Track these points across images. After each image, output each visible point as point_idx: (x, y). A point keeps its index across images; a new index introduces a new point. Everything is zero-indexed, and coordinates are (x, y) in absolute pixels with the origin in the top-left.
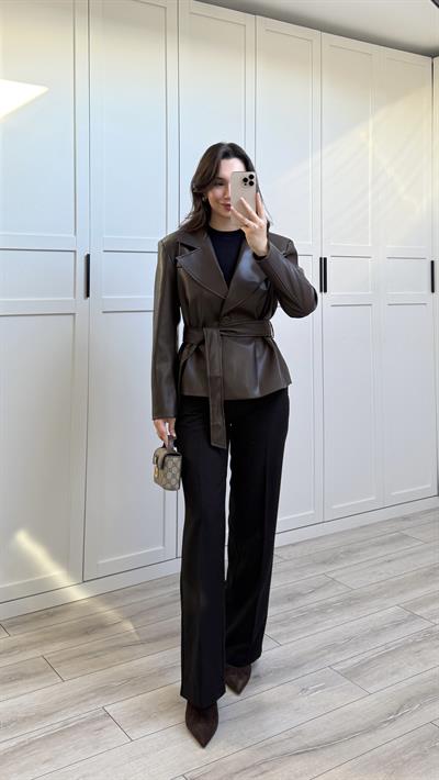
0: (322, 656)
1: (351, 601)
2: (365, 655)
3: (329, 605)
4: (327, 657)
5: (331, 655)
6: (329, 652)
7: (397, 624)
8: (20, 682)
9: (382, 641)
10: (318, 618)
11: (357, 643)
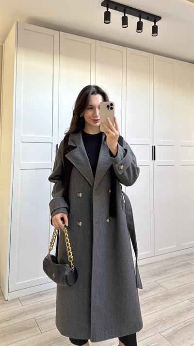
0: (156, 326)
1: (167, 296)
2: (176, 327)
3: (158, 298)
4: (158, 327)
5: (160, 326)
6: (159, 325)
7: (189, 310)
8: (23, 332)
9: (183, 319)
10: (153, 305)
11: (171, 320)
